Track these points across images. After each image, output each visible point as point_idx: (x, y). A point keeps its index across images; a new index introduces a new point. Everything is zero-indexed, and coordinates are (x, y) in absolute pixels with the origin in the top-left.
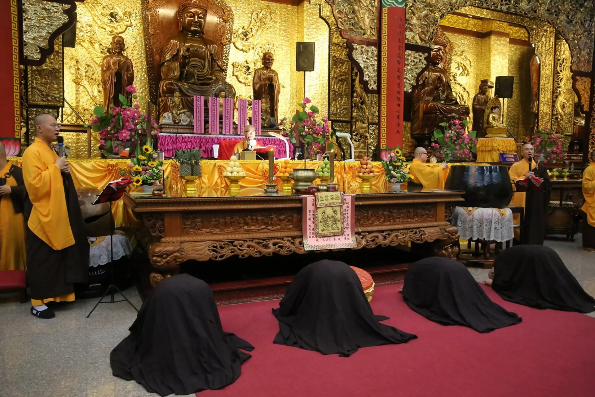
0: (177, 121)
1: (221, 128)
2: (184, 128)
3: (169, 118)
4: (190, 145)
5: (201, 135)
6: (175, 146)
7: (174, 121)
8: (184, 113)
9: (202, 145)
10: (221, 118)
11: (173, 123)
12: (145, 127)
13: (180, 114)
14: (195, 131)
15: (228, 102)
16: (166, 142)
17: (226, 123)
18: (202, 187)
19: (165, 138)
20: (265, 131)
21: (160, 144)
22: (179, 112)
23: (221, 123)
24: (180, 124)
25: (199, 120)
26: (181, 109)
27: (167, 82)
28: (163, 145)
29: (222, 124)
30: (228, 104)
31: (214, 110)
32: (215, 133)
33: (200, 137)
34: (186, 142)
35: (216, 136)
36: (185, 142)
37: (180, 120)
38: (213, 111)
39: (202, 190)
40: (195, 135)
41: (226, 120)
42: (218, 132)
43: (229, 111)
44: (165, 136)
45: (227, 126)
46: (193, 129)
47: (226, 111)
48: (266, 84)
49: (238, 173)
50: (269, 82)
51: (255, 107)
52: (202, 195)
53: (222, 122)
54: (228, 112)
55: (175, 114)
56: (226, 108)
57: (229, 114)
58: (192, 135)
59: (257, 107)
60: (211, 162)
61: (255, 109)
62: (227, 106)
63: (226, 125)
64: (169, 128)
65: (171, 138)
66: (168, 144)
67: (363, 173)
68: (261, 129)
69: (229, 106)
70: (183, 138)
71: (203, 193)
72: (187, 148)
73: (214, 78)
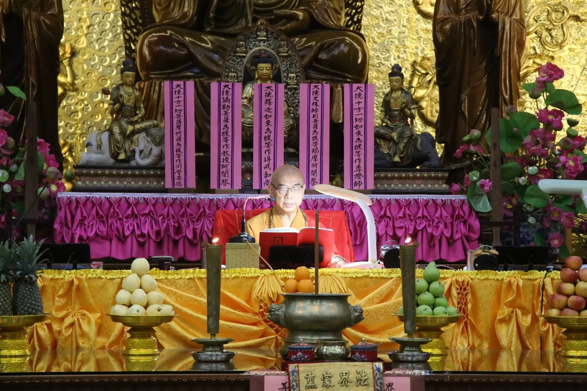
0: (122, 156)
1: (247, 171)
2: (141, 176)
3: (99, 147)
4: (147, 225)
5: (183, 196)
6: (103, 229)
7: (114, 156)
8: (145, 130)
9: (184, 224)
10: (247, 143)
11: (112, 161)
12: (21, 176)
13: (133, 133)
14: (168, 185)
15: (269, 94)
16: (78, 217)
17: (264, 156)
18: (78, 348)
19: (77, 206)
20: (393, 178)
21: (61, 223)
22: (130, 128)
23: (247, 157)
24: (133, 163)
25: (179, 150)
26: (143, 119)
27: (154, 36)
28: (67, 225)
29: (251, 159)
30: (268, 102)
31: (226, 120)
32: (228, 187)
33: (181, 200)
34: (136, 217)
35: (228, 196)
36: (134, 215)
37: (134, 151)
38: (223, 124)
39: (80, 356)
40: (165, 196)
41: (264, 149)
42: (238, 185)
43: (272, 120)
44: (77, 201)
45: (267, 166)
46: (163, 176)
47: (264, 120)
48: (469, 21)
49: (146, 307)
50: (481, 13)
51: (355, 106)
52: (80, 368)
53: (251, 155)
54: (268, 123)
55: (118, 137)
56: (264, 113)
57: (272, 128)
58: (156, 195)
59: (362, 105)
60: (109, 277)
61: (355, 112)
62: (265, 106)
63: (264, 164)
64: (96, 175)
65: (93, 204)
66: (82, 222)
67: (561, 310)
68: (375, 171)
69: (272, 106)
70: (129, 204)
71: (84, 362)
72: (137, 232)
73: (301, 15)
